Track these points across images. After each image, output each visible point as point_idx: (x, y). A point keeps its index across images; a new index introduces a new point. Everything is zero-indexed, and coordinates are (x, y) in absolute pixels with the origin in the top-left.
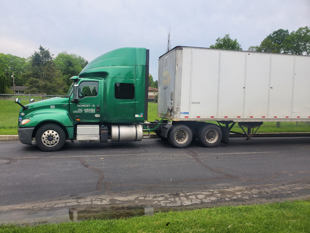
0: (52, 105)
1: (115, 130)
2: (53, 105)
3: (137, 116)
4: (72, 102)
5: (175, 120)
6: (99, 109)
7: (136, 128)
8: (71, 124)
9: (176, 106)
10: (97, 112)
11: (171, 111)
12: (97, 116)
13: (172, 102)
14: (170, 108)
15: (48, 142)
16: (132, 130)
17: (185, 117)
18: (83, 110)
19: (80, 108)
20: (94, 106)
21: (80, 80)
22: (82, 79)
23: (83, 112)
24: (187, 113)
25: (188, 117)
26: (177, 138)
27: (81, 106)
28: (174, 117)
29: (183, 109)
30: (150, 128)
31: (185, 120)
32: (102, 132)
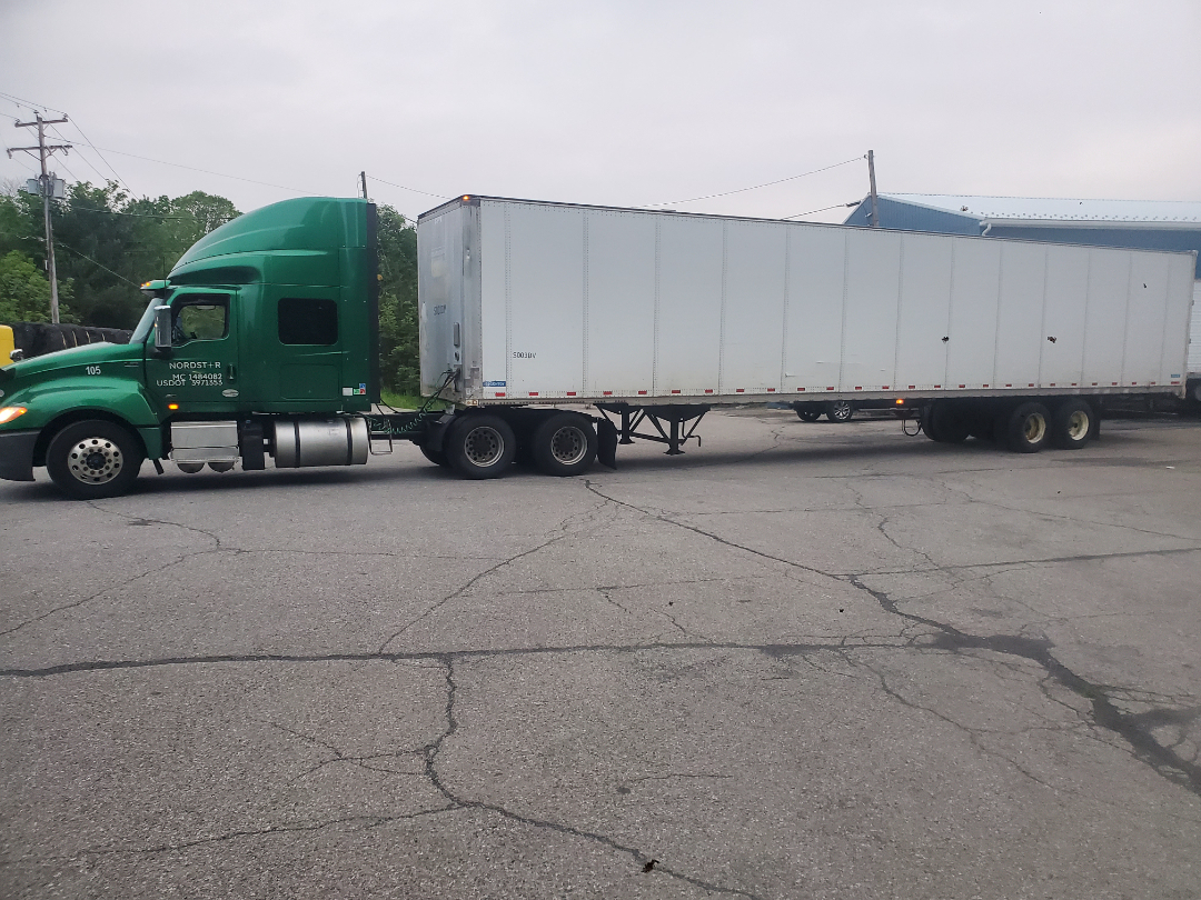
0: (90, 366)
1: (284, 434)
2: (94, 365)
3: (348, 392)
4: (155, 356)
5: (469, 403)
6: (235, 374)
7: (348, 426)
8: (153, 416)
9: (468, 365)
10: (229, 384)
11: (457, 376)
12: (229, 393)
13: (459, 351)
14: (454, 370)
15: (93, 473)
16: (337, 432)
17: (497, 394)
18: (186, 377)
19: (176, 372)
20: (218, 365)
21: (173, 291)
22: (180, 290)
23: (189, 383)
24: (504, 384)
25: (504, 395)
26: (471, 449)
27: (180, 365)
28: (465, 395)
29: (489, 374)
30: (394, 426)
31: (497, 403)
32: (245, 439)
